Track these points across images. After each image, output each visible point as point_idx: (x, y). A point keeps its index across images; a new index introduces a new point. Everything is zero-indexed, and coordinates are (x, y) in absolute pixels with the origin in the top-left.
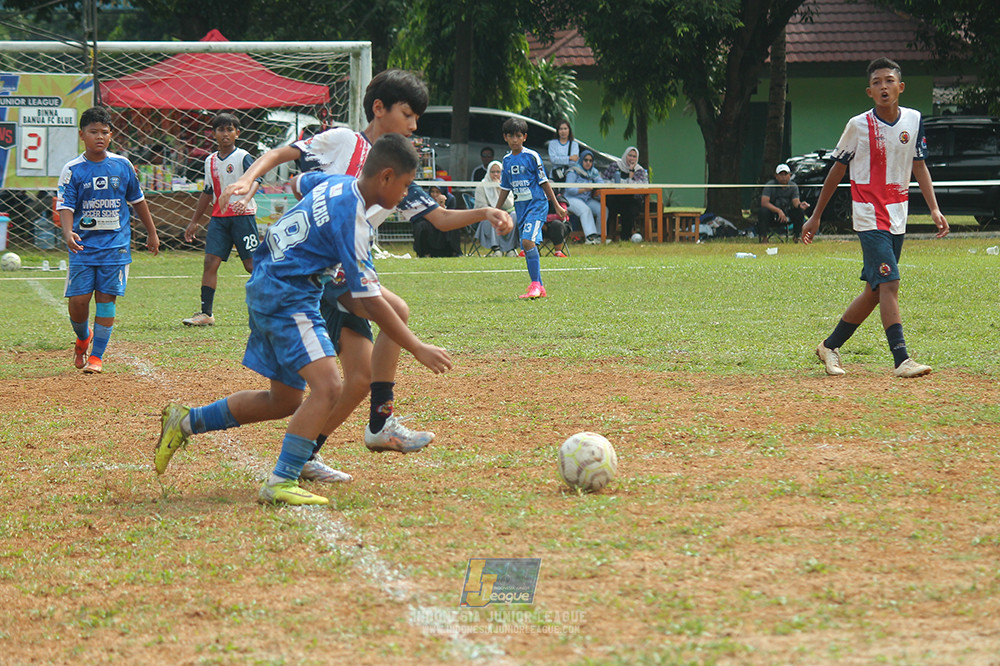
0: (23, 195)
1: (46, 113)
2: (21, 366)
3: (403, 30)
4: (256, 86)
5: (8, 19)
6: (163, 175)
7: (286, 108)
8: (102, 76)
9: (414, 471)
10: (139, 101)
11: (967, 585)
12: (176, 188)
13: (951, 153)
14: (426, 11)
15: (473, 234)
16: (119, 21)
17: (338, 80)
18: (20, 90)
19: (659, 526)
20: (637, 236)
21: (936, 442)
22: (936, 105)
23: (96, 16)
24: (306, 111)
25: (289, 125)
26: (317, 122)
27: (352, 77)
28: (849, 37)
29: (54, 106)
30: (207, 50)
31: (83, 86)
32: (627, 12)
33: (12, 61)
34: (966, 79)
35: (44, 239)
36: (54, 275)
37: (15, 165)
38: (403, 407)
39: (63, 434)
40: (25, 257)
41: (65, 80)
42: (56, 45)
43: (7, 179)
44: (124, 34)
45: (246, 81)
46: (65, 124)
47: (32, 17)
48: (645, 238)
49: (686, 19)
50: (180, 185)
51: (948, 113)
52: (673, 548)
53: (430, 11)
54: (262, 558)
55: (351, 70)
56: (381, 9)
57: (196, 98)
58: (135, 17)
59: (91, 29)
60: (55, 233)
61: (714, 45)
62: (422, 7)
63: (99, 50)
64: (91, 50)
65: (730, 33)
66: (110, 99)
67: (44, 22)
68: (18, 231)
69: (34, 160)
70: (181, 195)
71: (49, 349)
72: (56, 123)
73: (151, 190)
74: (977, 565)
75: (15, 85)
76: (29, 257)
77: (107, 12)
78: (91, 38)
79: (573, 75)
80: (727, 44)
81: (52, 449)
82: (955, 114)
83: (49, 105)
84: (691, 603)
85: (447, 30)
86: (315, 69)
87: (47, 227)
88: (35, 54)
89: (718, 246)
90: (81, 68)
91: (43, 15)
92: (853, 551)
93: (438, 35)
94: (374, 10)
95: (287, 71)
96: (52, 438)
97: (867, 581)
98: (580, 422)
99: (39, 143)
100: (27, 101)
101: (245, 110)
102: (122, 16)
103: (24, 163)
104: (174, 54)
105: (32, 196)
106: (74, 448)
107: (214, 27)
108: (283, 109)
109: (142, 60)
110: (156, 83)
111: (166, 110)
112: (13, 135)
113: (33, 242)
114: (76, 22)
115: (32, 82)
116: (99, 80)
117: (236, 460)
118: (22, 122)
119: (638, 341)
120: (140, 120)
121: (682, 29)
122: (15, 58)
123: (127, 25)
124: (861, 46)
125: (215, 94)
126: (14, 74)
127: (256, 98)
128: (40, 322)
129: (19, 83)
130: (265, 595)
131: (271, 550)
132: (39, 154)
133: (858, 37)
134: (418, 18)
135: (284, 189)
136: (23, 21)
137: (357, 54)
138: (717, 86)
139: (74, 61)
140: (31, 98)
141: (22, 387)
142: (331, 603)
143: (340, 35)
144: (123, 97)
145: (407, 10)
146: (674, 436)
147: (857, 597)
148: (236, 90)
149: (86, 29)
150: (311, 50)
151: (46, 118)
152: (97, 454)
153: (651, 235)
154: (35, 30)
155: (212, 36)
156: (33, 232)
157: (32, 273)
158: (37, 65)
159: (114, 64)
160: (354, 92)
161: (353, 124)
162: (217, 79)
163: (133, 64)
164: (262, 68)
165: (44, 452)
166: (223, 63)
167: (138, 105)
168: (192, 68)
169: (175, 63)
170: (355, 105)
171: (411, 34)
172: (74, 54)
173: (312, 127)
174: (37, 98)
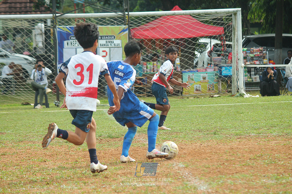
1: (109, 42)
2: (102, 145)
3: (254, 3)
4: (194, 28)
5: (93, 4)
6: (157, 66)
7: (206, 37)
8: (131, 26)
9: (264, 185)
10: (146, 36)
15: (285, 86)
16: (138, 4)
17: (228, 25)
24: (215, 38)
25: (207, 44)
26: (219, 42)
27: (233, 23)
29: (112, 39)
30: (174, 14)
31: (124, 31)
33: (95, 21)
38: (258, 158)
39: (119, 172)
40: (102, 101)
41: (117, 28)
42: (113, 14)
44: (140, 9)
45: (190, 26)
46: (117, 46)
47: (102, 3)
55: (233, 20)
57: (169, 34)
59: (127, 7)
63: (130, 16)
64: (127, 16)
66: (134, 36)
67: (107, 5)
71: (113, 138)
72: (113, 46)
73: (152, 72)
76: (103, 101)
78: (127, 11)
81: (115, 178)
83: (110, 39)
85: (273, 2)
86: (218, 20)
88: (104, 18)
90: (123, 23)
91: (107, 2)
93: (269, 5)
95: (206, 22)
96: (115, 174)
99: (107, 55)
101: (190, 38)
104: (160, 17)
107: (176, 5)
108: (205, 37)
109: (147, 19)
110: (153, 29)
111: (157, 39)
113: (105, 94)
114: (120, 5)
115: (104, 29)
116: (130, 28)
117: (190, 181)
118: (99, 46)
120: (147, 44)
122: (96, 20)
123: (141, 5)
125: (178, 32)
127: (194, 33)
128: (109, 127)
132: (107, 59)
135: (206, 70)
136: (99, 5)
137: (235, 14)
139: (120, 21)
140: (103, 36)
141: (102, 153)
144: (140, 35)
148: (186, 30)
149: (125, 8)
150: (216, 13)
151: (109, 44)
154: (104, 8)
155: (176, 8)
156: (105, 90)
157: (105, 107)
158: (105, 22)
159: (136, 21)
160: (234, 29)
161: (234, 42)
162: (178, 26)
163: (144, 21)
164: (196, 21)
165: (112, 179)
166: (180, 19)
167: (146, 38)
168: (168, 22)
169: (161, 20)
170: (234, 34)
171: (258, 4)
172: (120, 18)
173: (217, 44)
174: (105, 36)
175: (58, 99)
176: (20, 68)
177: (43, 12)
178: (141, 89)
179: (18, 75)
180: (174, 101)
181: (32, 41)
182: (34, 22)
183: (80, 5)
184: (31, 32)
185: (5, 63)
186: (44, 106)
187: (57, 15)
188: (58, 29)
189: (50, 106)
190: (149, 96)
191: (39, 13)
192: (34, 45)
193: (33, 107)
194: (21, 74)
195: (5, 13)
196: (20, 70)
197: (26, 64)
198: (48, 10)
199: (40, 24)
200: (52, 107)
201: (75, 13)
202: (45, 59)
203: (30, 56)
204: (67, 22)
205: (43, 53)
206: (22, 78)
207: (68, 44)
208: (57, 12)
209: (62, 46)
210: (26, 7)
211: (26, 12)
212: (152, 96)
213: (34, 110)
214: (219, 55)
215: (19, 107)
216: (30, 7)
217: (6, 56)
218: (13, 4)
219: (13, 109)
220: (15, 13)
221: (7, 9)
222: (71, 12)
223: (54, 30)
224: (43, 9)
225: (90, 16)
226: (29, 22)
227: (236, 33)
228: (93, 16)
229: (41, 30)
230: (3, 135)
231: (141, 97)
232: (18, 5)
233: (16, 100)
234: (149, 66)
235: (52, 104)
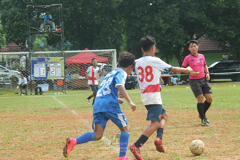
0: (51, 80)
3: (122, 47)
5: (48, 47)
6: (77, 76)
7: (100, 62)
8: (65, 57)
10: (72, 62)
11: (229, 150)
12: (80, 78)
13: (226, 67)
14: (126, 43)
15: (136, 85)
16: (69, 47)
17: (110, 57)
18: (50, 61)
19: (171, 140)
20: (167, 85)
21: (223, 122)
22: (223, 58)
23: (64, 46)
24: (104, 63)
25: (101, 65)
26: (106, 65)
27: (113, 56)
28: (206, 46)
29: (57, 63)
30: (85, 52)
31: (62, 59)
32: (164, 43)
34: (228, 53)
35: (55, 88)
36: (57, 95)
37: (50, 75)
41: (58, 58)
42: (57, 52)
43: (48, 77)
44: (70, 49)
46: (59, 67)
47: (52, 47)
48: (169, 85)
49: (175, 44)
50: (81, 77)
51: (226, 60)
52: (174, 144)
53: (127, 43)
54: (96, 148)
55: (112, 55)
56: (118, 43)
57: (83, 61)
58: (72, 46)
60: (57, 87)
61: (181, 48)
62: (126, 42)
63: (65, 53)
64: (63, 53)
66: (67, 62)
67: (55, 48)
68: (50, 87)
69: (53, 74)
70: (81, 79)
71: (56, 109)
72: (57, 67)
73: (75, 79)
74: (231, 146)
75: (49, 60)
76: (52, 92)
77: (66, 45)
78: (63, 50)
80: (184, 48)
81: (57, 128)
82: (227, 60)
84: (177, 154)
85: (130, 47)
86: (106, 55)
87: (56, 86)
88: (53, 54)
89: (183, 86)
90: (62, 56)
91: (54, 46)
93: (129, 48)
94: (117, 43)
95: (100, 55)
97: (210, 149)
99: (54, 71)
100: (52, 63)
102: (69, 46)
103: (51, 74)
104: (79, 53)
105: (53, 80)
106: (61, 128)
107: (86, 48)
109: (73, 54)
110: (75, 59)
111: (78, 63)
112: (49, 69)
113: (53, 89)
114: (61, 47)
115: (52, 59)
118: (51, 67)
119: (168, 105)
120: (73, 66)
121: (174, 46)
122: (49, 55)
123: (70, 48)
124: (209, 48)
125: (87, 60)
126: (49, 58)
128: (55, 104)
129: (50, 59)
130: (97, 155)
131: (98, 146)
132: (54, 72)
133: (208, 46)
134: (125, 45)
135: (100, 78)
137: (113, 52)
138: (182, 56)
142: (109, 156)
143: (110, 48)
144: (70, 61)
145: (123, 43)
146: (174, 122)
147: (209, 152)
149: (62, 49)
150: (105, 51)
151: (55, 66)
152: (65, 129)
153: (170, 84)
154: (53, 49)
155: (86, 49)
157: (53, 95)
158: (53, 56)
159: (68, 55)
160: (113, 59)
161: (113, 65)
162: (87, 57)
163: (71, 55)
164: (95, 55)
165: (55, 129)
166: (88, 54)
167: (72, 63)
168: (82, 55)
169: (79, 54)
170: (113, 61)
171: (124, 48)
172: (60, 54)
173: (105, 66)
174: (53, 62)
175: (31, 91)
176: (14, 77)
177: (25, 51)
178: (70, 86)
179: (13, 80)
180: (85, 92)
181: (20, 65)
182: (21, 56)
183: (42, 48)
184: (19, 60)
185: (7, 75)
186: (25, 95)
187: (31, 52)
188: (31, 59)
189: (28, 94)
190: (74, 90)
191: (23, 51)
192: (21, 66)
193: (20, 95)
194: (15, 80)
195: (8, 51)
196: (14, 78)
197: (17, 75)
198: (27, 50)
199: (23, 57)
200: (29, 95)
201: (40, 51)
202: (26, 72)
203: (19, 71)
204: (35, 56)
205: (24, 70)
206: (15, 82)
207: (36, 66)
208: (31, 51)
209: (33, 67)
210: (17, 49)
211: (17, 51)
212: (75, 90)
213: (20, 96)
214: (106, 71)
215: (14, 95)
216: (19, 49)
217: (8, 71)
218: (11, 47)
219: (11, 96)
220: (12, 52)
221: (9, 50)
222: (38, 51)
223: (30, 59)
224: (25, 49)
225: (47, 53)
226: (18, 55)
227: (114, 61)
228: (48, 53)
229: (24, 59)
230: (6, 108)
231: (70, 90)
232: (14, 48)
233: (12, 92)
234: (74, 76)
235: (29, 94)
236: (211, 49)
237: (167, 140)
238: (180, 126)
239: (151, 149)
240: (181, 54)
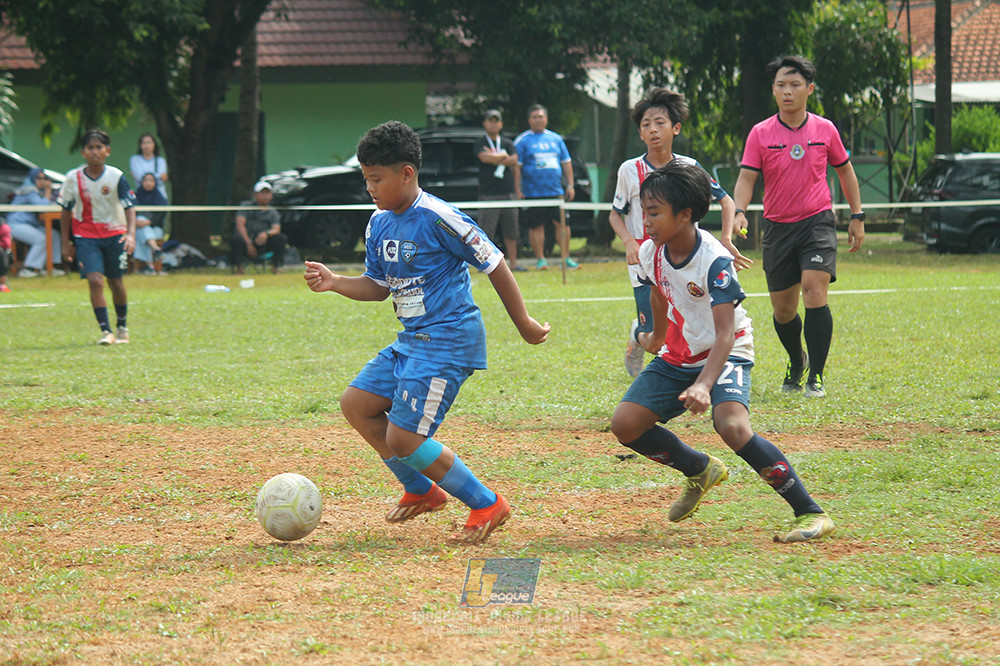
13: (449, 170)
19: (130, 604)
22: (430, 116)
28: (330, 37)
32: (72, 11)
34: (460, 86)
49: (142, 19)
51: (443, 125)
52: (147, 628)
61: (176, 46)
65: (193, 34)
74: (498, 642)
79: (9, 79)
80: (190, 45)
82: (453, 126)
89: (184, 278)
92: (356, 629)
98: (33, 484)
121: (140, 33)
124: (344, 48)
133: (340, 37)
138: (181, 92)
146: (143, 498)
236: (358, 60)
237: (106, 601)
238: (178, 516)
239: (9, 657)
240: (171, 85)
